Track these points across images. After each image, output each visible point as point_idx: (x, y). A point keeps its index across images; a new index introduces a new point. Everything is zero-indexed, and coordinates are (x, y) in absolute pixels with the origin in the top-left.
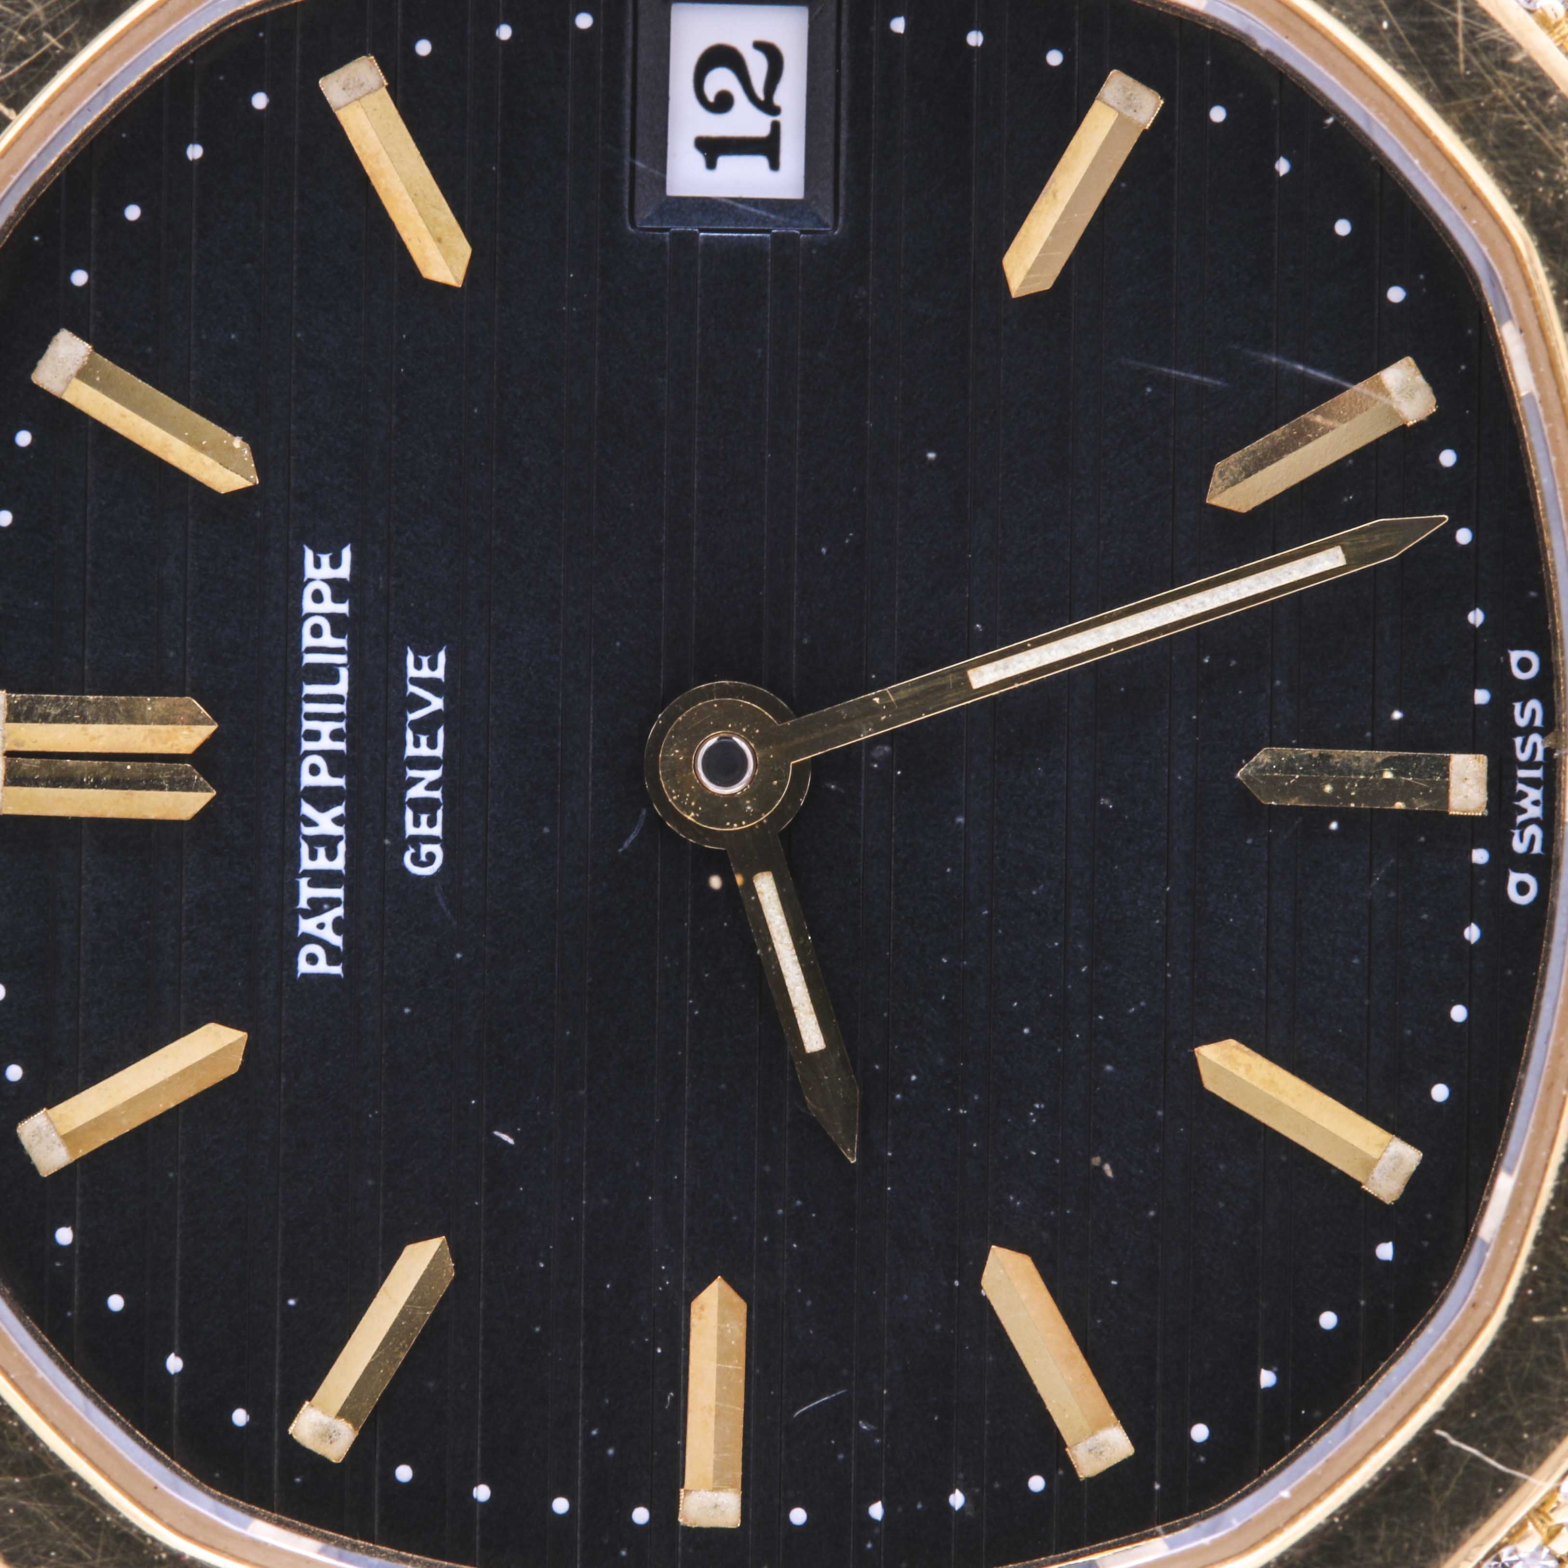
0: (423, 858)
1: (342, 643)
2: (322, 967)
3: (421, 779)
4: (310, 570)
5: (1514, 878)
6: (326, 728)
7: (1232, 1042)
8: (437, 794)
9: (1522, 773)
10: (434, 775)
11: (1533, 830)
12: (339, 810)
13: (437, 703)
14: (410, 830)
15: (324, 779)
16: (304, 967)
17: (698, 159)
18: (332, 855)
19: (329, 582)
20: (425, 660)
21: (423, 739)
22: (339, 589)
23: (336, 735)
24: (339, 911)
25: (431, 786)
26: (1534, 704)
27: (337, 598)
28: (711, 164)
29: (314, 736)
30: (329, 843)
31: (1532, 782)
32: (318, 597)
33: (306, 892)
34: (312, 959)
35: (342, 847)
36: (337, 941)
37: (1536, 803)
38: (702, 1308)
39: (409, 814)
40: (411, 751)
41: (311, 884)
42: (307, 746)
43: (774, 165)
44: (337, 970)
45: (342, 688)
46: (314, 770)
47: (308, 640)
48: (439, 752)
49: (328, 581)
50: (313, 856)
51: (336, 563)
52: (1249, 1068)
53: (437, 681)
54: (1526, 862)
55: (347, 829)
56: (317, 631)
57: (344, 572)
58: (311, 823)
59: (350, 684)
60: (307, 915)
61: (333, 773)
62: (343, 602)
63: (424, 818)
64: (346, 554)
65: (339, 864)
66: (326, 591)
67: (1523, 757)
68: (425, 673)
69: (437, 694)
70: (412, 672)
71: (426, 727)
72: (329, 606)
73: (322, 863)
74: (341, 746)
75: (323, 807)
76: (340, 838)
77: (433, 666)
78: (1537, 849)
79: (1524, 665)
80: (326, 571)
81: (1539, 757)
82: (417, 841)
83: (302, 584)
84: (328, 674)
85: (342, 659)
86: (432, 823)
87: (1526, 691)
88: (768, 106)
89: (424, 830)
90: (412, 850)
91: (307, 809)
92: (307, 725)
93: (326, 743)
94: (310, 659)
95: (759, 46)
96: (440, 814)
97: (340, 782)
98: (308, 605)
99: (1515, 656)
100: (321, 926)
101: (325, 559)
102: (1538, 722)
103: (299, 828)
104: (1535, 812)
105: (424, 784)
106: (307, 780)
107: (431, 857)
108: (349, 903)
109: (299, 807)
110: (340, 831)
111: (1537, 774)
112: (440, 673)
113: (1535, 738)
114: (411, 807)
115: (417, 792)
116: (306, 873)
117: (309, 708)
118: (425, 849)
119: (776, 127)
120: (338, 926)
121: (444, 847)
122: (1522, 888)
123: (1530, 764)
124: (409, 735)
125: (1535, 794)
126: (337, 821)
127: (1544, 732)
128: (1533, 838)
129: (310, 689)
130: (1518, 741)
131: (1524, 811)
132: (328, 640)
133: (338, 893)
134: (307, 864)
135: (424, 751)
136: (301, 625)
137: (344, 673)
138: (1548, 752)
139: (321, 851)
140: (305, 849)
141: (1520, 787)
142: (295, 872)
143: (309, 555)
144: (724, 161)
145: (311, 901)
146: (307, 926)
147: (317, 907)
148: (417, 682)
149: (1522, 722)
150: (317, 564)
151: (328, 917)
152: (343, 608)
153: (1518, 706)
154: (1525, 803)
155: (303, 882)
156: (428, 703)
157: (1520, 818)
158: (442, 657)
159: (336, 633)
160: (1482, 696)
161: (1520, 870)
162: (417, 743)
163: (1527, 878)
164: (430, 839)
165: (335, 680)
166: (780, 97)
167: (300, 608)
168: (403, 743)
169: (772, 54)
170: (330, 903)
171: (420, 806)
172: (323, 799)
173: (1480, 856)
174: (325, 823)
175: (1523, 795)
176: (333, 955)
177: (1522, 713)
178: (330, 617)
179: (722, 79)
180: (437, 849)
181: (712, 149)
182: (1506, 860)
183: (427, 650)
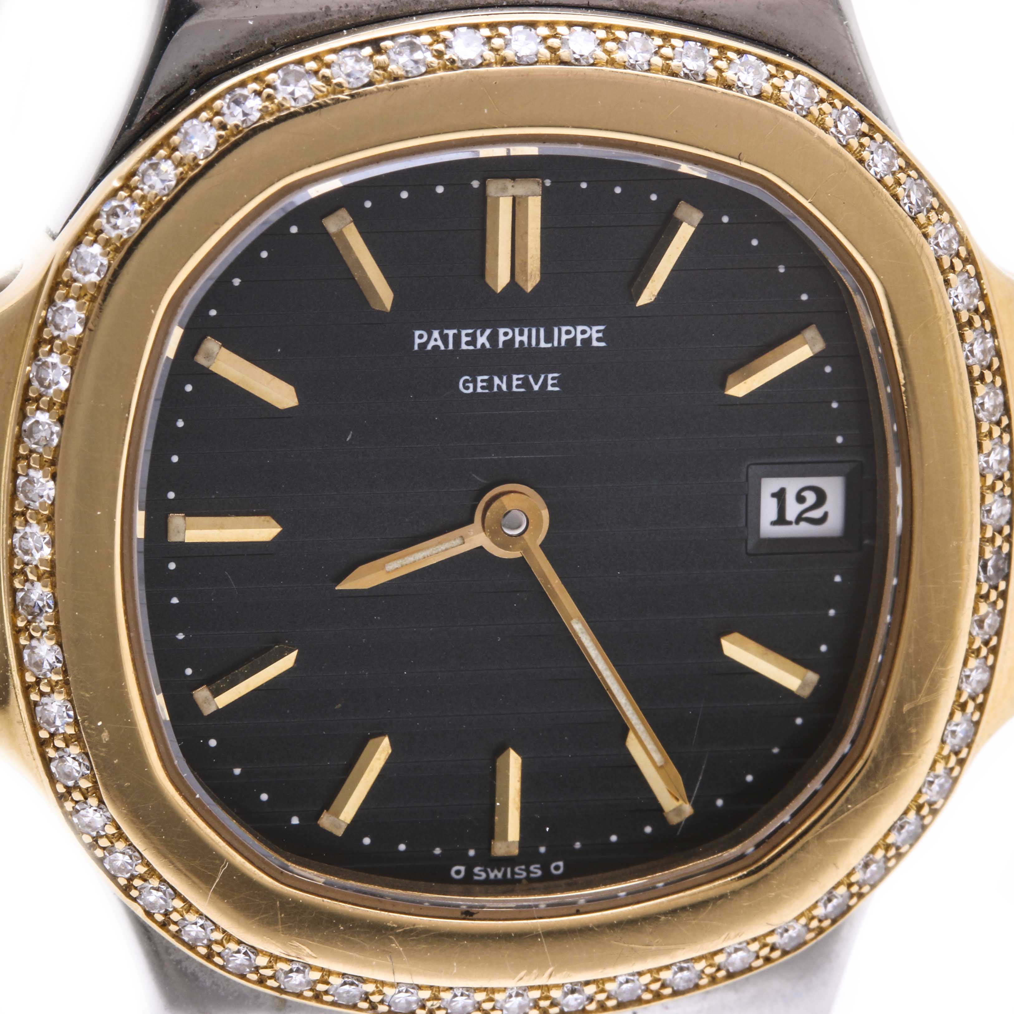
0: (467, 385)
1: (563, 344)
2: (417, 341)
3: (502, 382)
4: (595, 328)
5: (462, 869)
6: (525, 338)
7: (390, 751)
8: (495, 389)
9: (509, 870)
10: (504, 387)
11: (484, 875)
12: (488, 345)
13: (536, 388)
14: (479, 378)
15: (502, 339)
16: (417, 333)
17: (776, 489)
18: (467, 343)
19: (590, 338)
20: (555, 381)
21: (520, 382)
22: (587, 342)
23: (521, 342)
24: (442, 348)
25: (499, 387)
26: (539, 873)
27: (583, 341)
28: (773, 495)
29: (521, 334)
30: (473, 342)
31: (505, 874)
32: (584, 332)
33: (451, 333)
34: (421, 337)
35: (471, 348)
36: (429, 347)
37: (496, 876)
38: (268, 521)
39: (486, 377)
40: (515, 377)
41: (454, 334)
42: (517, 330)
43: (774, 523)
44: (416, 348)
45: (543, 345)
46: (506, 334)
47: (564, 329)
48: (514, 389)
49: (591, 335)
50: (467, 335)
51: (599, 339)
52: (379, 759)
53: (547, 387)
54: (469, 873)
55: (479, 349)
56: (568, 332)
57: (595, 343)
58: (482, 335)
59: (544, 348)
60: (441, 334)
61: (504, 342)
62: (581, 343)
63: (485, 384)
64: (603, 344)
65: (464, 347)
66: (586, 336)
67: (517, 870)
68: (550, 382)
69: (540, 388)
70: (550, 376)
71: (525, 383)
72: (580, 337)
73: (464, 339)
74: (517, 345)
75: (489, 338)
76: (475, 346)
77: (553, 385)
78: (476, 878)
79: (557, 868)
80: (595, 336)
81: (517, 877)
82: (475, 382)
83: (590, 325)
84: (549, 338)
85: (556, 344)
86: (482, 388)
87: (545, 868)
88: (799, 519)
89: (480, 384)
90: (470, 379)
91: (488, 332)
92: (526, 330)
93: (518, 339)
94: (556, 330)
95: (826, 515)
96: (487, 391)
97: (501, 345)
98: (580, 328)
99: (561, 864)
100: (436, 340)
101: (600, 335)
102: (532, 875)
103: (480, 328)
104: (492, 876)
105: (500, 383)
106: (502, 331)
107: (468, 388)
108: (446, 351)
109: (489, 328)
110: (479, 346)
111: (509, 875)
112: (550, 388)
113: (525, 874)
114: (489, 378)
115: (497, 381)
116: (460, 333)
117: (534, 331)
118: (471, 385)
119: (790, 523)
120: (436, 347)
121: (471, 394)
122: (458, 872)
123: (513, 873)
124: (521, 376)
125: (500, 875)
126: (483, 345)
127: (528, 878)
128: (480, 876)
129: (542, 331)
130: (523, 867)
131: (492, 871)
132: (564, 337)
133: (451, 347)
134: (464, 332)
135: (515, 383)
136: (571, 326)
137: (549, 345)
138: (519, 881)
139: (469, 339)
140: (470, 331)
141: (503, 869)
142: (460, 327)
143: (602, 328)
144: (774, 501)
145: (447, 335)
146: (436, 334)
147: (445, 339)
148: (546, 380)
149: (532, 868)
150: (598, 331)
151: (440, 343)
152: (579, 344)
153: (538, 866)
154: (496, 872)
155: (455, 331)
156: (536, 384)
157: (489, 870)
158: (557, 389)
159: (567, 341)
160: (542, 850)
161: (466, 871)
162: (518, 379)
163: (463, 874)
164: (475, 388)
165: (546, 341)
166: (803, 525)
167: (579, 325)
168: (518, 374)
169: (823, 520)
170: (445, 342)
171: (490, 382)
172: (493, 338)
173: (472, 853)
174: (482, 340)
175: (499, 871)
176: (423, 346)
177: (536, 868)
178: (575, 338)
179: (811, 498)
180: (471, 390)
181: (780, 495)
182: (470, 865)
183: (560, 382)
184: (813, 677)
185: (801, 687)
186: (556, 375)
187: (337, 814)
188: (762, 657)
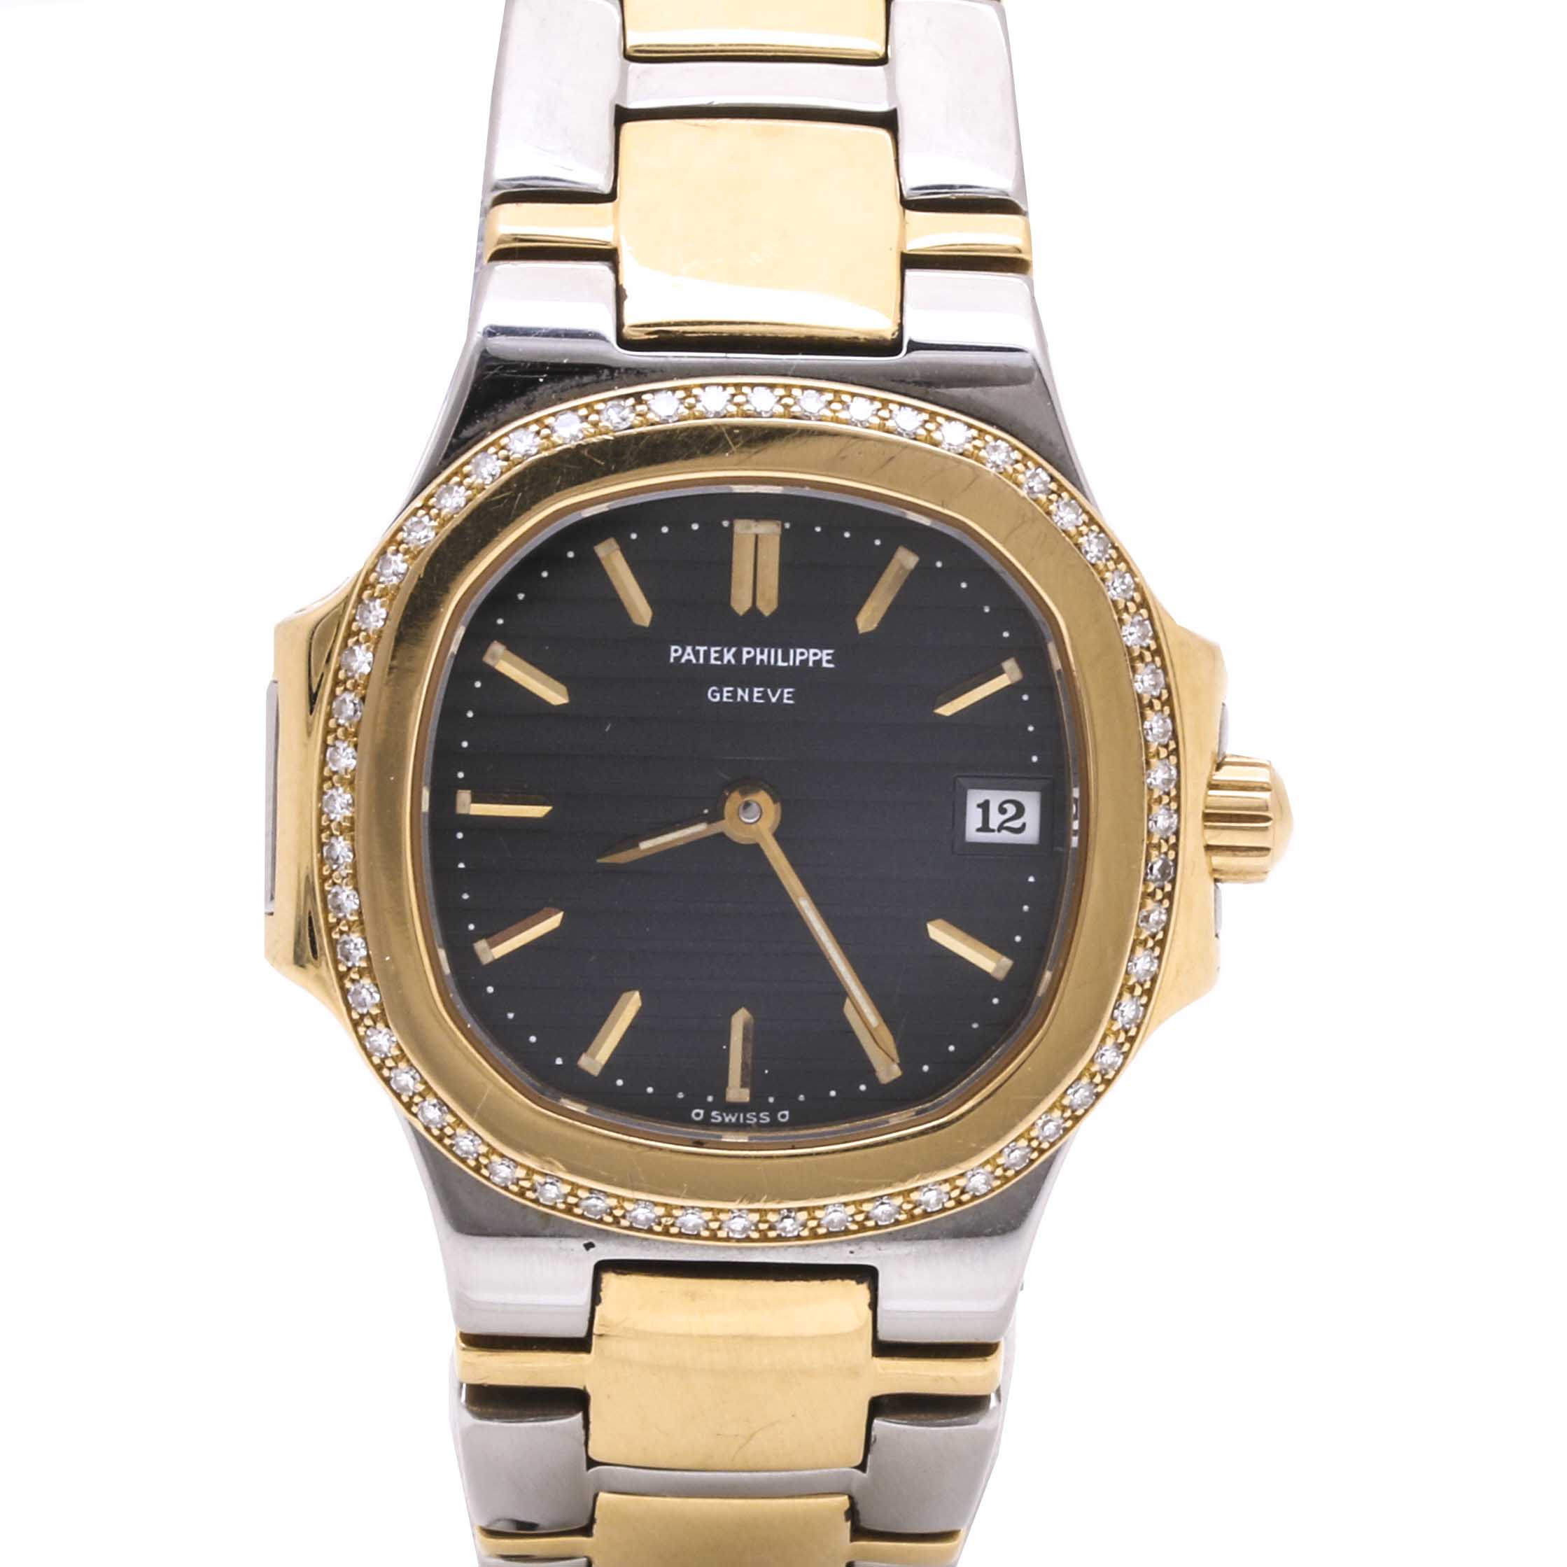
0: (714, 694)
1: (798, 663)
2: (673, 655)
3: (745, 694)
4: (826, 652)
5: (702, 1112)
6: (765, 657)
7: (640, 1004)
8: (739, 699)
9: (742, 1115)
10: (746, 698)
11: (720, 1119)
12: (733, 662)
13: (774, 700)
14: (725, 689)
15: (745, 657)
16: (673, 648)
17: (981, 801)
18: (716, 659)
19: (821, 660)
20: (790, 695)
21: (760, 695)
22: (818, 663)
23: (762, 661)
24: (694, 661)
25: (742, 697)
26: (768, 1120)
27: (814, 662)
28: (979, 806)
29: (762, 653)
30: (720, 658)
31: (738, 1119)
32: (815, 654)
33: (702, 649)
34: (676, 651)
35: (719, 663)
36: (683, 660)
37: (730, 1120)
39: (731, 689)
40: (756, 690)
41: (705, 651)
42: (758, 650)
43: (979, 830)
44: (672, 660)
45: (780, 663)
46: (749, 653)
47: (799, 651)
48: (755, 700)
49: (821, 658)
50: (716, 652)
51: (828, 662)
52: (631, 1010)
53: (783, 700)
54: (708, 1116)
55: (726, 665)
56: (802, 654)
57: (825, 665)
58: (728, 651)
59: (782, 667)
60: (693, 650)
61: (747, 660)
62: (813, 664)
63: (730, 694)
64: (831, 666)
65: (713, 662)
66: (817, 658)
67: (748, 1116)
68: (786, 696)
69: (777, 700)
70: (786, 691)
71: (764, 696)
72: (812, 658)
73: (713, 655)
74: (758, 663)
75: (734, 656)
76: (722, 661)
77: (788, 699)
78: (713, 1121)
79: (783, 1116)
80: (825, 658)
81: (748, 1122)
82: (721, 692)
83: (821, 649)
84: (785, 659)
85: (791, 663)
86: (728, 697)
87: (773, 1116)
88: (1001, 828)
89: (725, 694)
90: (717, 690)
91: (733, 650)
92: (766, 651)
93: (759, 657)
94: (792, 652)
95: (1024, 825)
96: (731, 700)
97: (744, 662)
98: (812, 651)
99: (787, 1113)
100: (689, 655)
101: (830, 658)
102: (762, 1121)
103: (727, 646)
104: (727, 1120)
105: (743, 695)
106: (745, 650)
107: (715, 697)
108: (697, 665)
109: (734, 647)
110: (725, 662)
111: (741, 1120)
112: (785, 701)
113: (755, 1120)
114: (734, 689)
115: (740, 692)
116: (709, 649)
117: (773, 651)
118: (718, 695)
119: (993, 831)
120: (689, 661)
121: (718, 702)
122: (698, 1115)
123: (745, 1118)
124: (761, 689)
125: (734, 1120)
126: (729, 661)
127: (758, 1124)
128: (716, 1119)
129: (780, 652)
130: (754, 1114)
131: (727, 1115)
132: (799, 658)
133: (701, 661)
134: (713, 649)
135: (756, 695)
136: (804, 648)
137: (786, 664)
138: (750, 1125)
139: (717, 655)
140: (719, 649)
141: (737, 1115)
142: (710, 644)
143: (831, 652)
144: (980, 810)
145: (698, 651)
146: (689, 649)
147: (696, 654)
148: (782, 693)
149: (762, 1115)
150: (828, 655)
151: (692, 657)
152: (811, 664)
153: (767, 1113)
154: (730, 1116)
155: (705, 648)
156: (774, 695)
157: (724, 1115)
158: (791, 702)
159: (801, 661)
160: (771, 1100)
161: (704, 1114)
162: (759, 692)
163: (701, 1116)
164: (722, 697)
165: (783, 661)
166: (1004, 832)
167: (811, 648)
168: (759, 687)
169: (1022, 829)
170: (697, 658)
171: (734, 693)
172: (738, 656)
173: (710, 1099)
174: (728, 656)
175: (733, 1115)
176: (678, 659)
177: (765, 1115)
178: (807, 659)
179: (1012, 810)
180: (718, 699)
181: (985, 806)
182: (708, 1108)
183: (794, 696)
184: (1007, 962)
185: (996, 970)
186: (791, 690)
187: (593, 1056)
188: (962, 941)
